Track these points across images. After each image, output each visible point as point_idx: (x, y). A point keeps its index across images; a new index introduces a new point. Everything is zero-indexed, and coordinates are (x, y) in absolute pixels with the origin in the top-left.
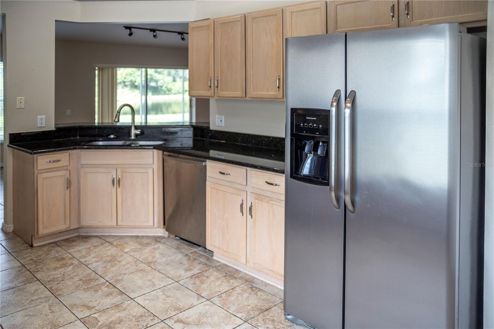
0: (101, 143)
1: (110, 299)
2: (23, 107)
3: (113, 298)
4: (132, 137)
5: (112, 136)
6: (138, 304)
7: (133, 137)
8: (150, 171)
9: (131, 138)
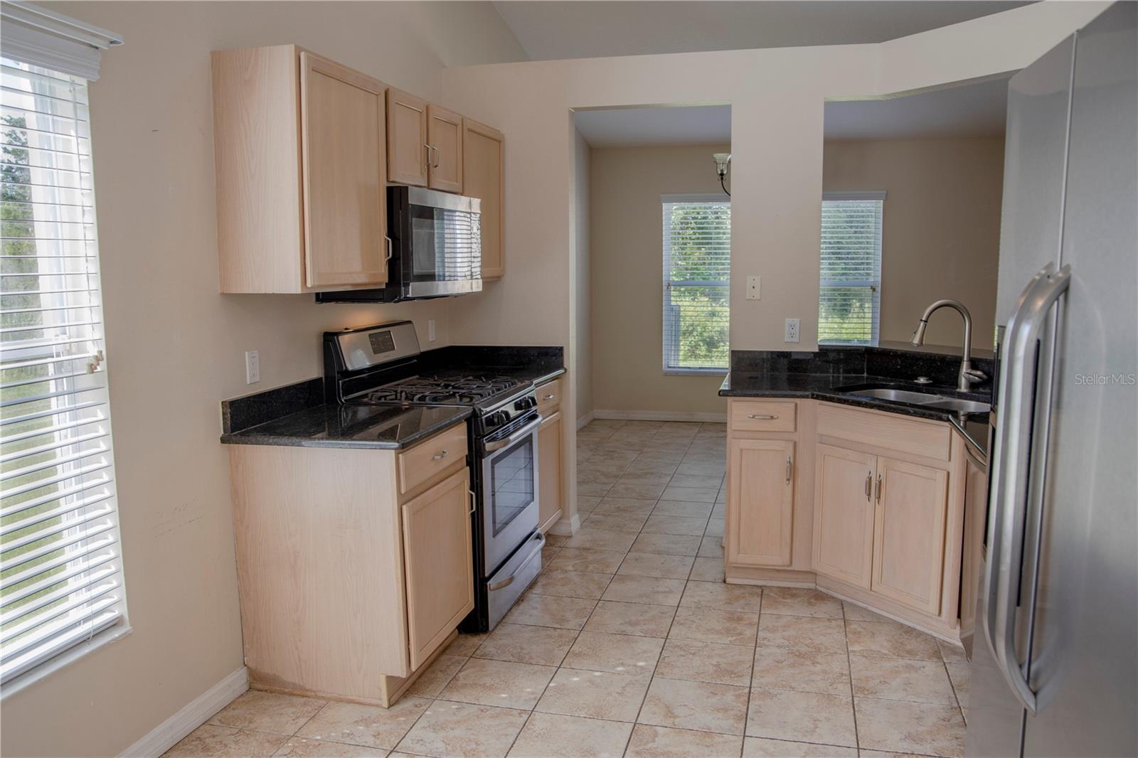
0: (892, 395)
1: (713, 718)
2: (758, 297)
3: (719, 719)
4: (960, 388)
5: (922, 380)
6: (742, 749)
7: (963, 388)
8: (941, 477)
9: (958, 390)
